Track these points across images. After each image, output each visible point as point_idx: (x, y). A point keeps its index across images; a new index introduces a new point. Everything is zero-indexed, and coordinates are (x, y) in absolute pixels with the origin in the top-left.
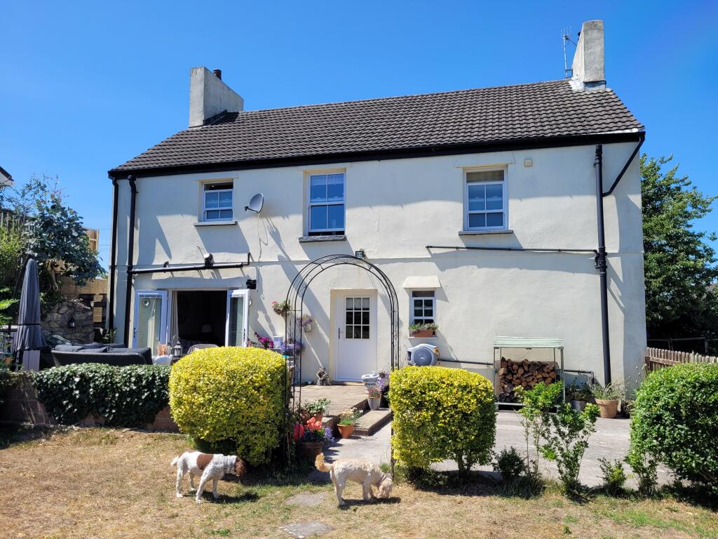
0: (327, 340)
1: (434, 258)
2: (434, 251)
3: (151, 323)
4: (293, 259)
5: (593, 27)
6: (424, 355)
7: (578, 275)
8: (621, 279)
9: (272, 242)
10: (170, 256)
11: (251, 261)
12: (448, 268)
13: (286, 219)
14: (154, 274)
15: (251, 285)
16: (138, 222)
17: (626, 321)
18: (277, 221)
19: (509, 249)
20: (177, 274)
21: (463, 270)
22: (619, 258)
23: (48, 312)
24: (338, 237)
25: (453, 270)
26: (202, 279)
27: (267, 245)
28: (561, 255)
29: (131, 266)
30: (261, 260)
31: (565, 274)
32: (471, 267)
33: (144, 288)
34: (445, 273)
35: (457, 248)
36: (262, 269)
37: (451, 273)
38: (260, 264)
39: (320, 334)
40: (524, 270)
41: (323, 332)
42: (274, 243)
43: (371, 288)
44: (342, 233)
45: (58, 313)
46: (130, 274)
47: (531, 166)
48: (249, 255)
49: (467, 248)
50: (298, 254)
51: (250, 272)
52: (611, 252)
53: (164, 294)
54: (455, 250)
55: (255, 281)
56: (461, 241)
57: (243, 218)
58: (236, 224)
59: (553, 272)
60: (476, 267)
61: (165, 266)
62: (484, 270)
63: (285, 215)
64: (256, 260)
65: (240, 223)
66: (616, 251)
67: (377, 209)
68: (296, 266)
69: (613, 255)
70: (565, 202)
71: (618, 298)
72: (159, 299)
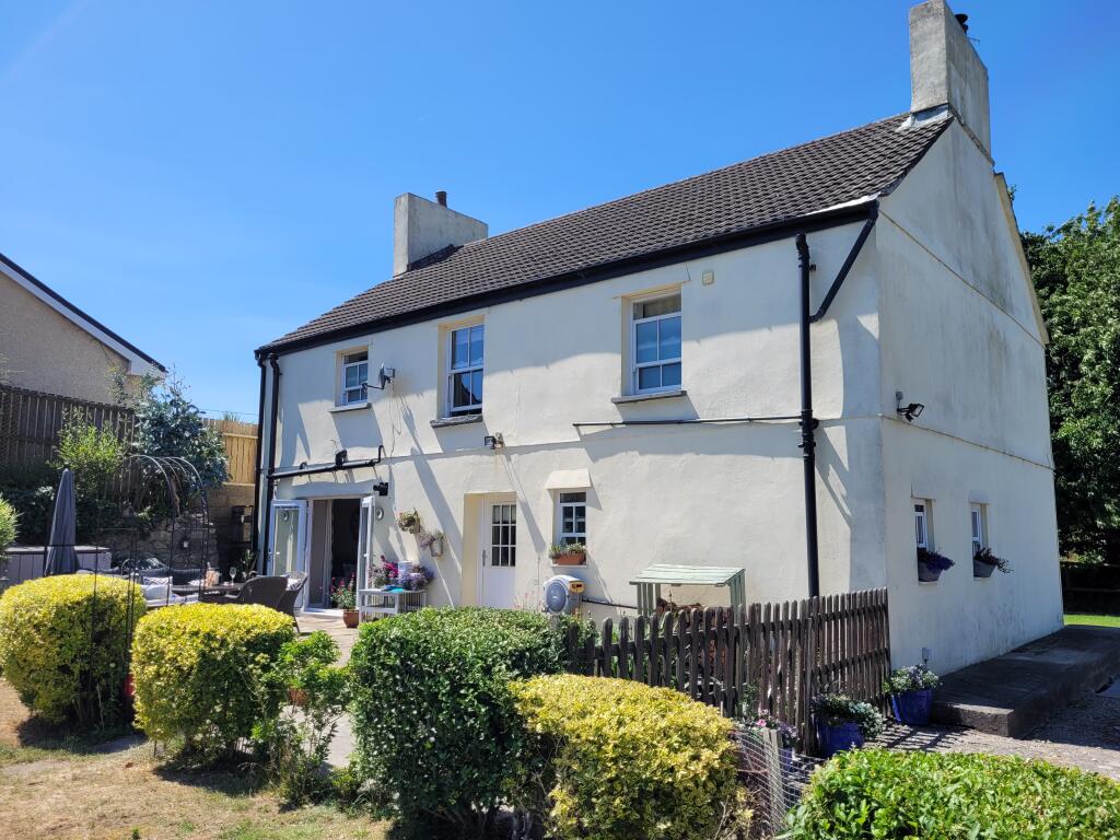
0: (460, 569)
1: (585, 441)
2: (585, 431)
3: (290, 544)
4: (426, 451)
5: (925, 13)
6: (557, 593)
7: (778, 461)
8: (846, 465)
9: (405, 429)
10: (309, 456)
11: (382, 456)
12: (602, 457)
13: (421, 397)
14: (295, 478)
15: (383, 489)
16: (282, 412)
17: (853, 540)
18: (411, 400)
19: (680, 422)
20: (315, 478)
21: (621, 458)
22: (843, 428)
23: (151, 530)
24: (476, 417)
25: (608, 459)
26: (336, 484)
27: (400, 434)
28: (753, 427)
29: (272, 469)
30: (394, 455)
31: (760, 459)
32: (631, 453)
33: (284, 498)
34: (597, 464)
35: (612, 424)
36: (397, 467)
37: (605, 463)
38: (393, 460)
39: (452, 561)
40: (702, 456)
41: (455, 557)
42: (407, 430)
43: (510, 490)
44: (479, 411)
45: (166, 530)
46: (271, 479)
47: (712, 282)
48: (381, 447)
49: (623, 423)
50: (431, 445)
51: (381, 472)
52: (829, 417)
53: (302, 504)
54: (610, 427)
55: (387, 484)
56: (618, 413)
57: (378, 400)
58: (369, 406)
59: (741, 458)
60: (636, 453)
61: (301, 467)
62: (648, 458)
63: (419, 392)
64: (388, 456)
65: (375, 407)
66: (837, 415)
67: (517, 373)
68: (429, 462)
69: (832, 422)
70: (761, 338)
71: (840, 498)
72: (296, 510)
